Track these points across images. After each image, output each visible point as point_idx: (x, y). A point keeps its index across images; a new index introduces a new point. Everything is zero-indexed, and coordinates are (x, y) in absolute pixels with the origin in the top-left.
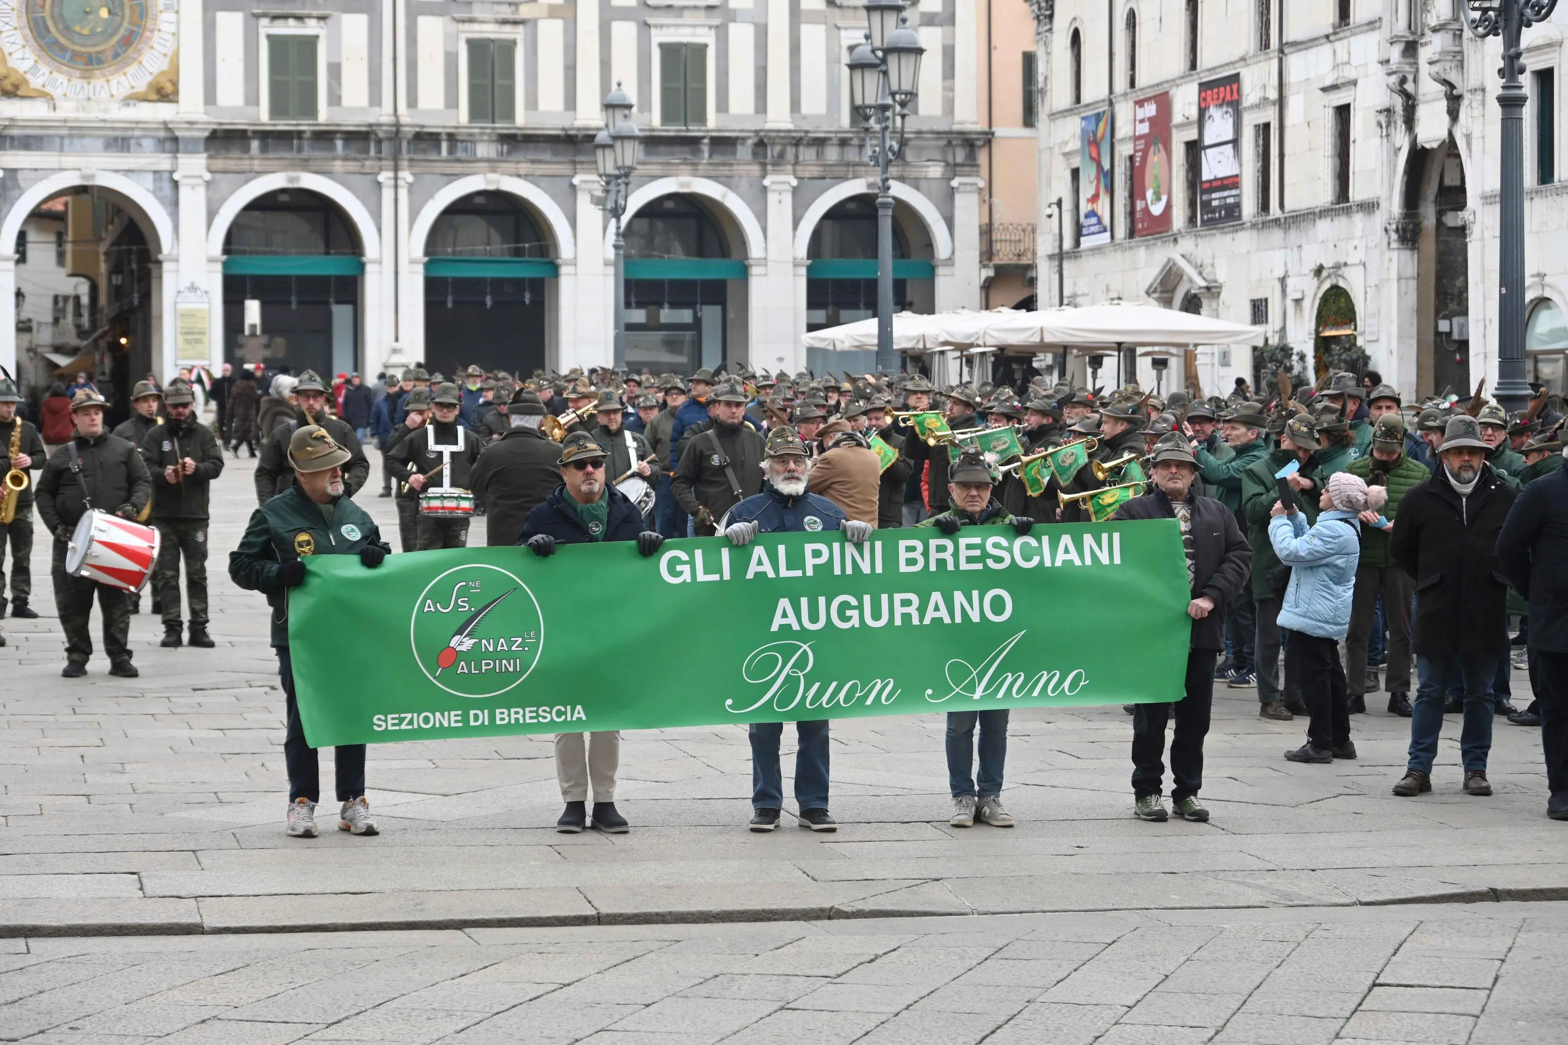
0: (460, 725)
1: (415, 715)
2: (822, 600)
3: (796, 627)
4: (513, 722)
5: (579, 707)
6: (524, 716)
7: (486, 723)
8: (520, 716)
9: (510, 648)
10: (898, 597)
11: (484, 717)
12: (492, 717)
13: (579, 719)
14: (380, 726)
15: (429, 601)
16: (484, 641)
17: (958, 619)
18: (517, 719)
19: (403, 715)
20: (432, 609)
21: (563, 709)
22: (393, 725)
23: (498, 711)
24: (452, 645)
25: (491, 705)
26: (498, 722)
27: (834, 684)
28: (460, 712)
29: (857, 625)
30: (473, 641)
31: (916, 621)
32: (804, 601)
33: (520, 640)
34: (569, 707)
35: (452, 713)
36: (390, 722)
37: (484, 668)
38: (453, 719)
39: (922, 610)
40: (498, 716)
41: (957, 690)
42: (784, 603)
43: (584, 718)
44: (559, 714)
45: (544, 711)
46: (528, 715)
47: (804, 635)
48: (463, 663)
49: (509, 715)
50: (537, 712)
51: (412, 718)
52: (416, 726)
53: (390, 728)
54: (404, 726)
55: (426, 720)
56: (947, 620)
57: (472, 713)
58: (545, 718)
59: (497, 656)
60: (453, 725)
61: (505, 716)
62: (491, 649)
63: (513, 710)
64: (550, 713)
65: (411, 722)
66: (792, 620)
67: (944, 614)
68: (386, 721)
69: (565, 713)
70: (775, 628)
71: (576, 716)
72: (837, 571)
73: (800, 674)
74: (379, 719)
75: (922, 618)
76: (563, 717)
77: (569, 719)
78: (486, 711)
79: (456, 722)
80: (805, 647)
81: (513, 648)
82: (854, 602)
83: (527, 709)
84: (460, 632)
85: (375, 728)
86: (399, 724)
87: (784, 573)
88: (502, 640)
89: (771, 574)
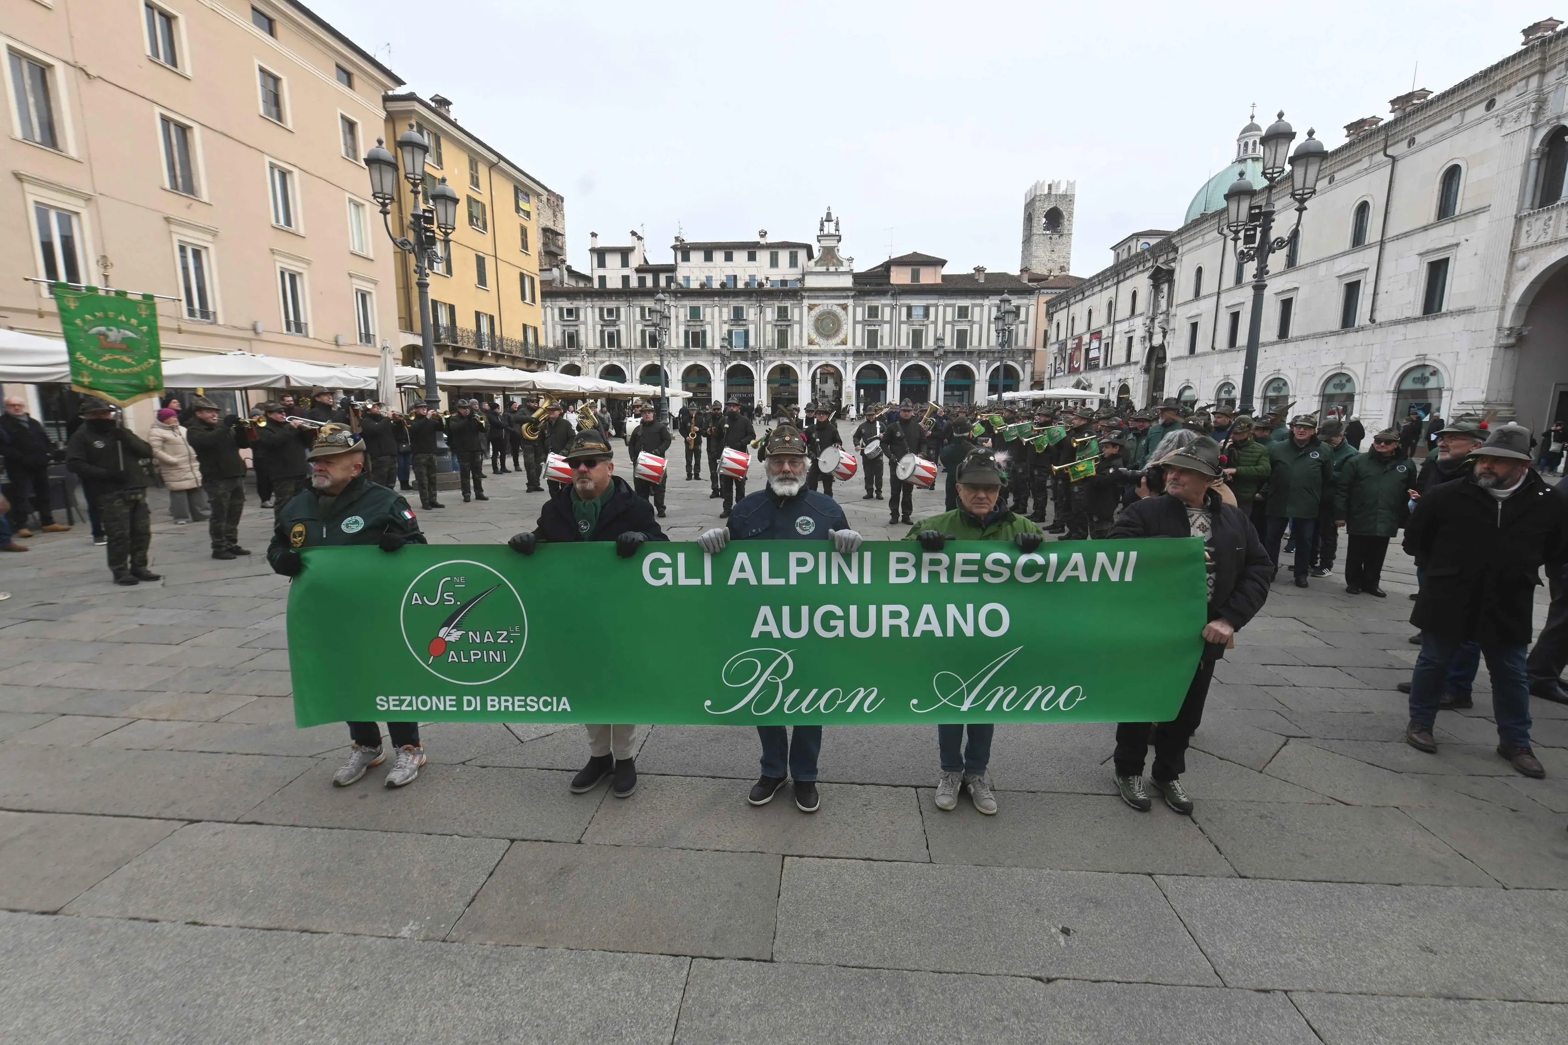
0: (455, 709)
1: (414, 698)
2: (805, 610)
3: (776, 635)
4: (503, 709)
5: (564, 699)
6: (513, 704)
7: (478, 709)
8: (509, 704)
9: (496, 639)
10: (887, 609)
11: (476, 703)
12: (484, 704)
13: (564, 710)
14: (382, 706)
15: (416, 595)
16: (471, 633)
17: (950, 633)
18: (506, 707)
19: (402, 698)
20: (420, 602)
21: (550, 700)
22: (394, 706)
23: (489, 698)
24: (441, 635)
25: (483, 693)
26: (489, 709)
27: (815, 691)
28: (454, 698)
29: (842, 635)
30: (460, 633)
31: (905, 633)
32: (786, 610)
33: (505, 633)
34: (555, 699)
35: (448, 698)
36: (391, 703)
37: (473, 657)
38: (448, 703)
39: (912, 623)
40: (489, 703)
41: (945, 701)
42: (765, 611)
43: (569, 710)
44: (546, 704)
45: (532, 700)
46: (517, 703)
47: (784, 643)
48: (452, 652)
49: (499, 703)
50: (525, 701)
51: (411, 701)
52: (415, 708)
53: (392, 708)
54: (404, 708)
55: (424, 703)
56: (938, 633)
57: (465, 698)
58: (532, 707)
59: (483, 647)
60: (448, 709)
61: (496, 703)
62: (478, 641)
63: (503, 698)
64: (538, 703)
65: (410, 704)
66: (772, 628)
67: (935, 627)
68: (388, 702)
69: (551, 704)
70: (755, 634)
71: (561, 707)
72: (822, 580)
73: (779, 681)
74: (381, 700)
75: (911, 630)
76: (550, 707)
77: (555, 709)
78: (478, 698)
79: (451, 706)
80: (785, 655)
81: (499, 641)
82: (839, 612)
83: (516, 698)
84: (447, 624)
85: (379, 707)
86: (400, 705)
87: (766, 580)
88: (488, 633)
89: (753, 581)
